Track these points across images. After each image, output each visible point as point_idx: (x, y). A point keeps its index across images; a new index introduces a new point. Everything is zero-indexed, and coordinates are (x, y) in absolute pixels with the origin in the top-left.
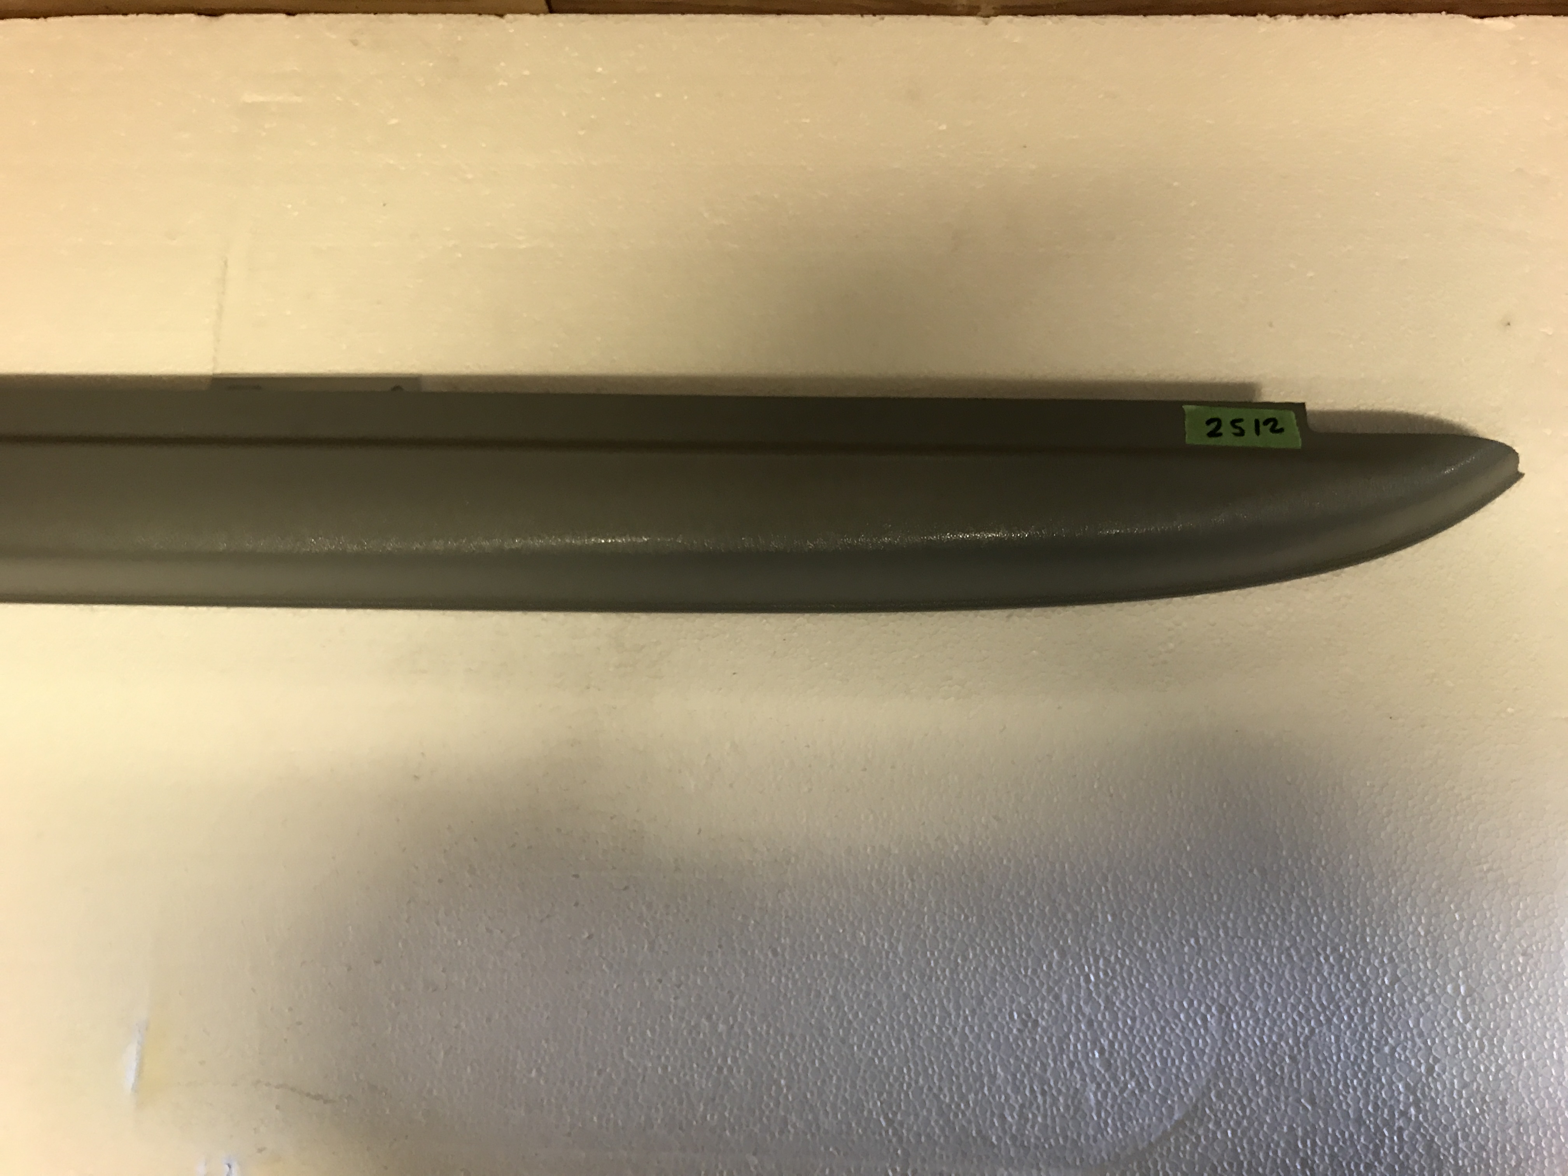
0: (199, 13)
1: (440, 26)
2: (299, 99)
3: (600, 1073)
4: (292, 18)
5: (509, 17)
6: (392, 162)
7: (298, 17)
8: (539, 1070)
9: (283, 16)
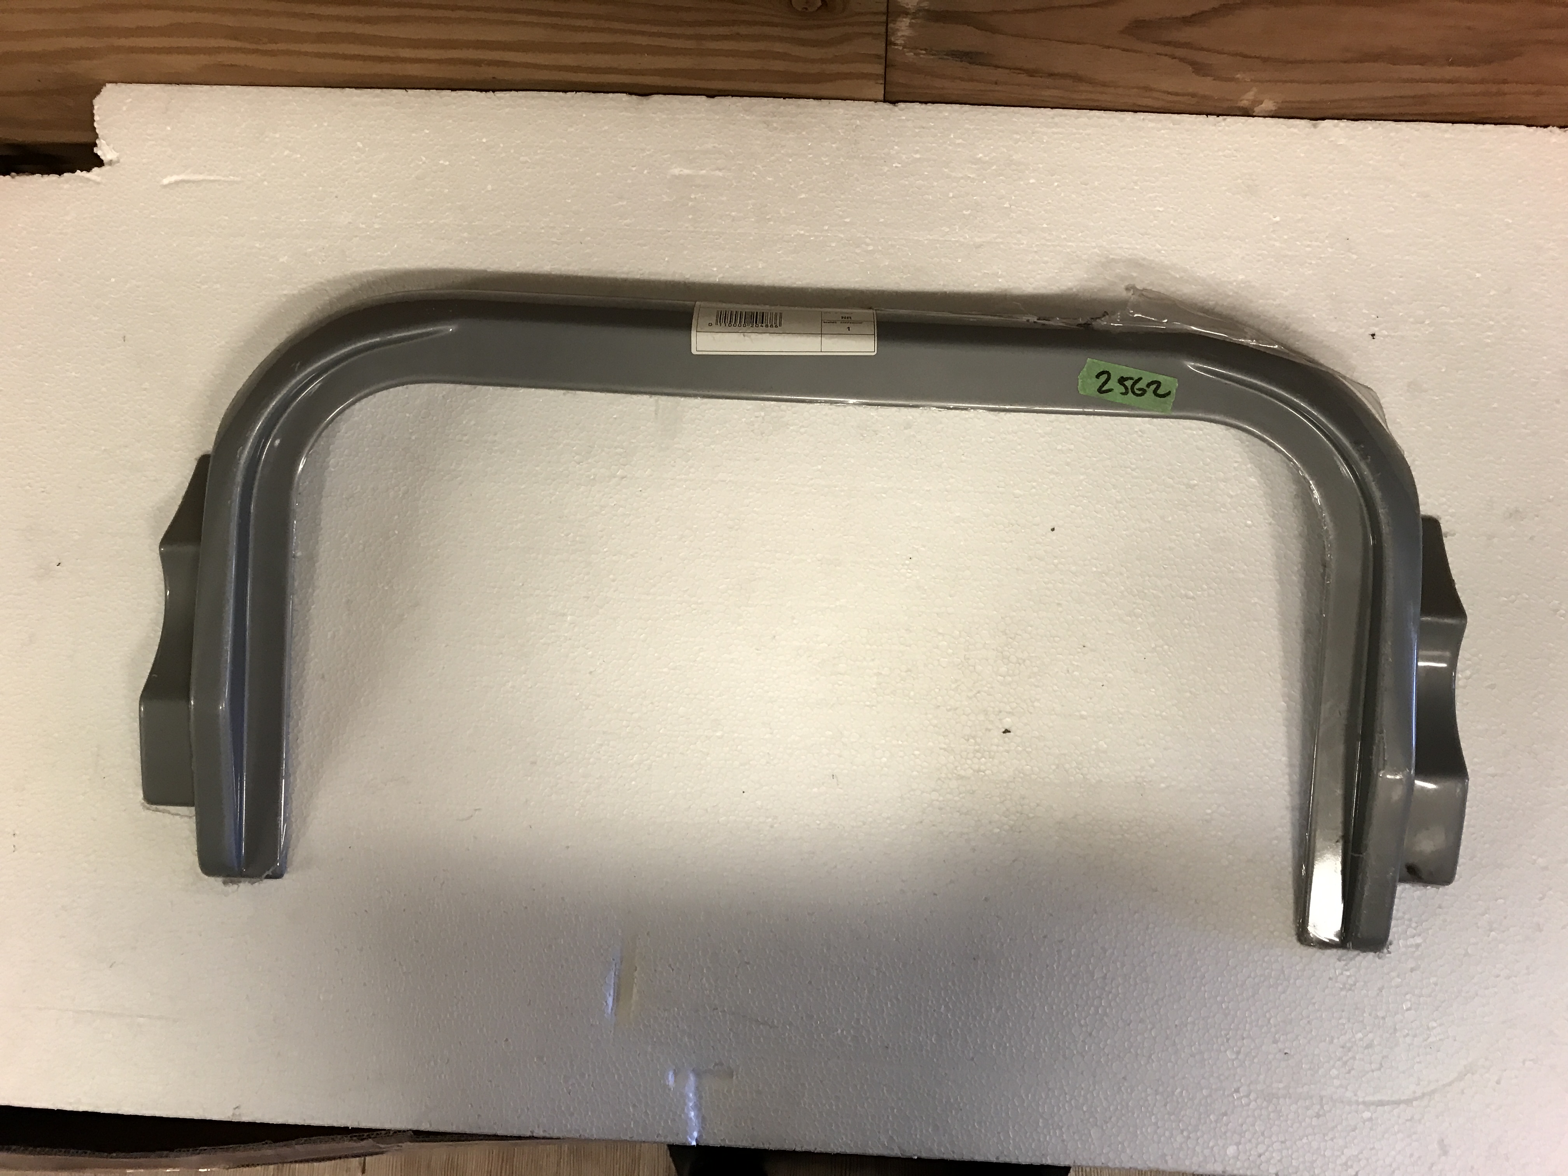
0: (631, 94)
1: (841, 111)
2: (721, 174)
3: (997, 1010)
4: (712, 100)
5: (902, 105)
6: (802, 232)
7: (717, 99)
8: (947, 1006)
9: (704, 98)
